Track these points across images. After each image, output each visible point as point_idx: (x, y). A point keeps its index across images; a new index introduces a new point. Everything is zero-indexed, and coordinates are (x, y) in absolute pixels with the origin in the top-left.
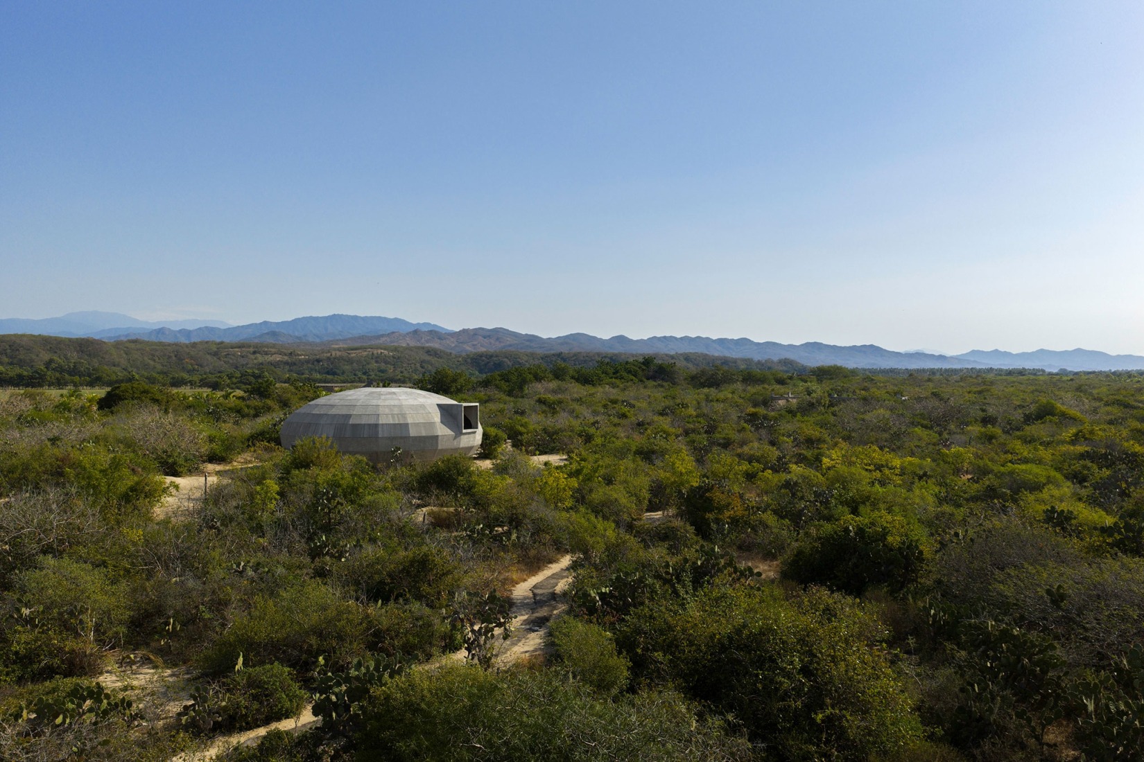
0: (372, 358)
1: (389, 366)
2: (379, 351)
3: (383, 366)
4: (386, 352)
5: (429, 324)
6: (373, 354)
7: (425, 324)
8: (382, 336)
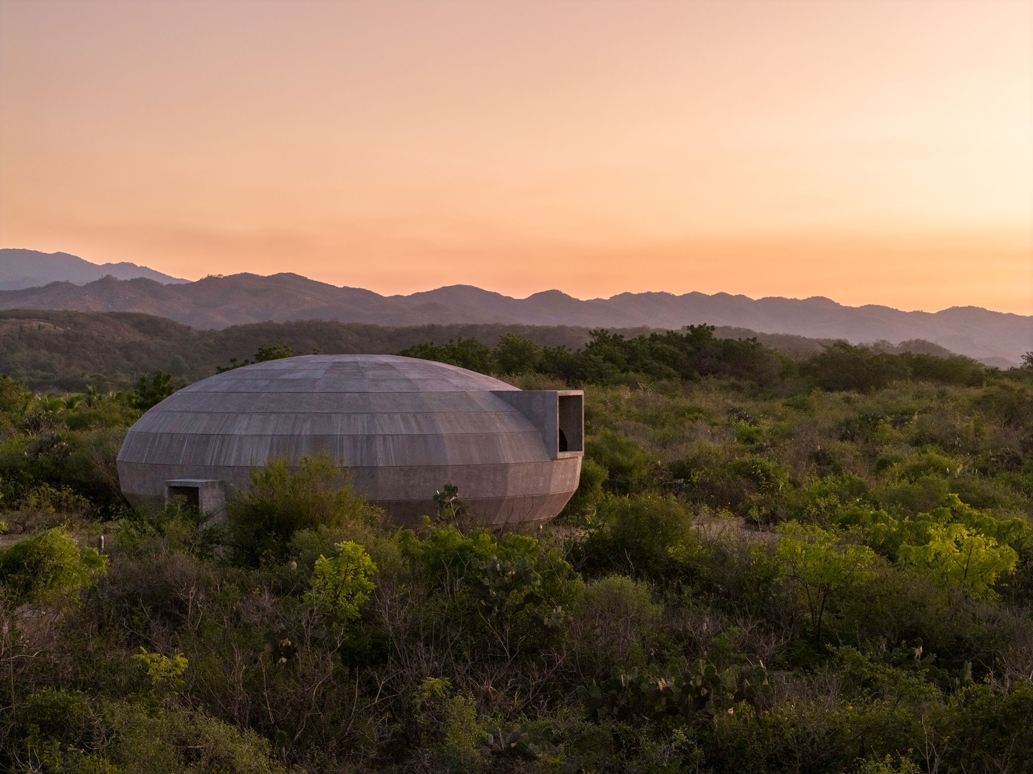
0: (20, 338)
1: (57, 355)
2: (35, 324)
3: (43, 355)
4: (49, 326)
5: (132, 266)
6: (21, 328)
7: (124, 266)
8: (32, 291)
